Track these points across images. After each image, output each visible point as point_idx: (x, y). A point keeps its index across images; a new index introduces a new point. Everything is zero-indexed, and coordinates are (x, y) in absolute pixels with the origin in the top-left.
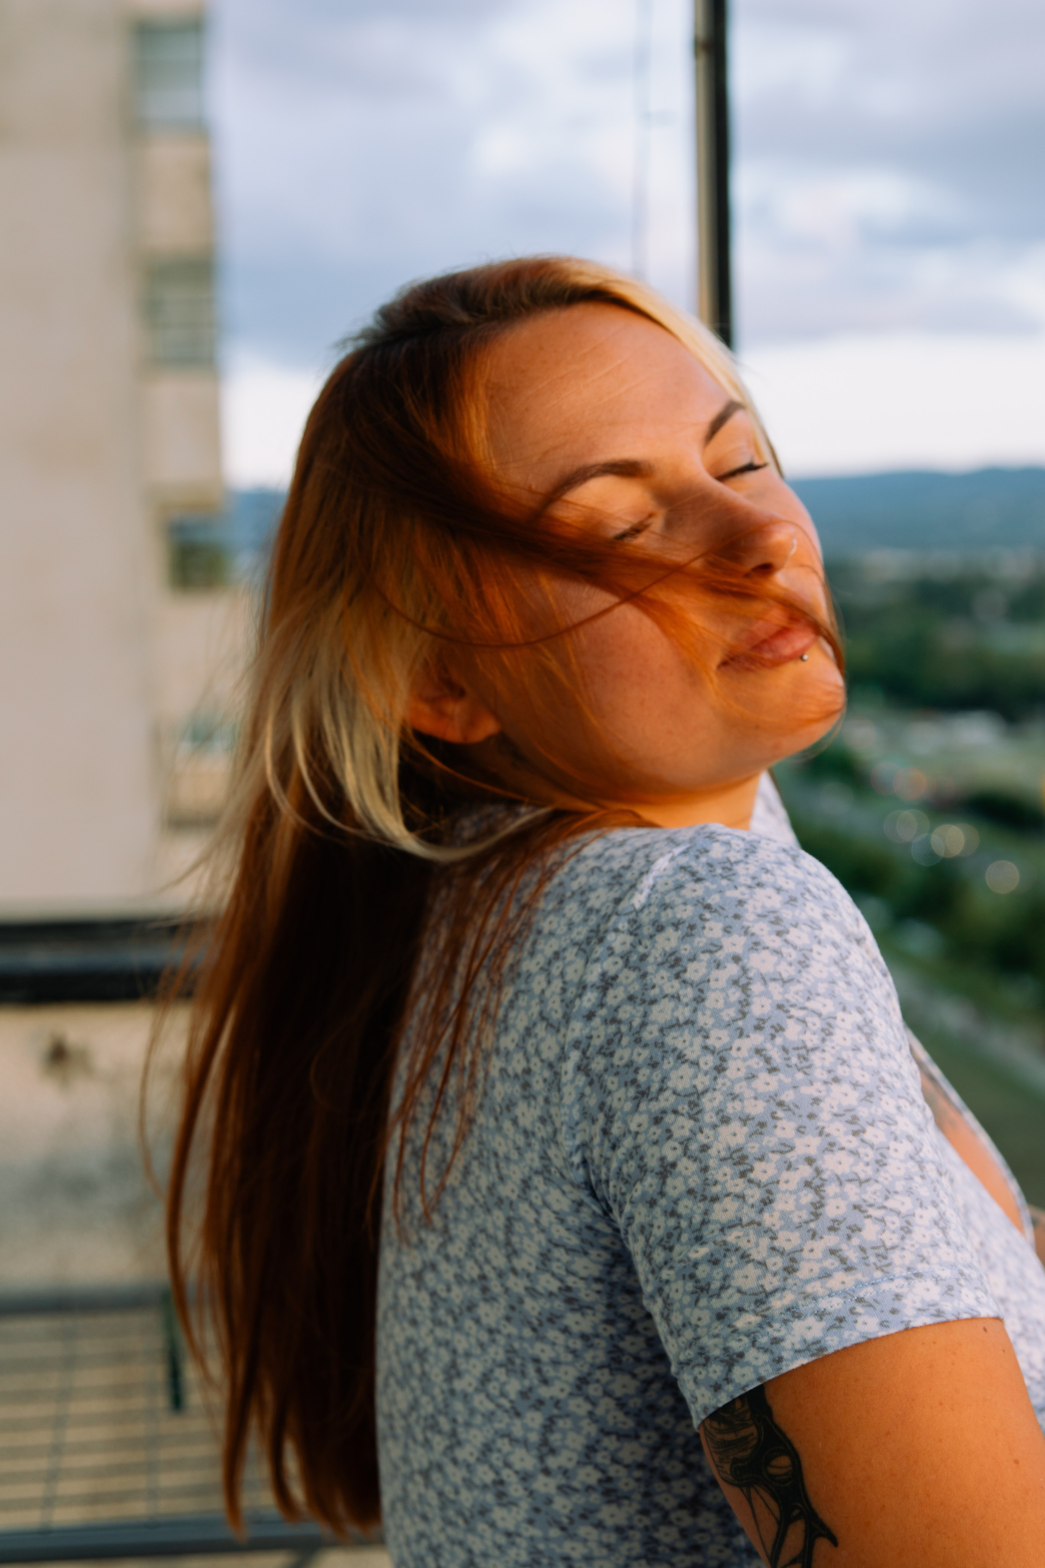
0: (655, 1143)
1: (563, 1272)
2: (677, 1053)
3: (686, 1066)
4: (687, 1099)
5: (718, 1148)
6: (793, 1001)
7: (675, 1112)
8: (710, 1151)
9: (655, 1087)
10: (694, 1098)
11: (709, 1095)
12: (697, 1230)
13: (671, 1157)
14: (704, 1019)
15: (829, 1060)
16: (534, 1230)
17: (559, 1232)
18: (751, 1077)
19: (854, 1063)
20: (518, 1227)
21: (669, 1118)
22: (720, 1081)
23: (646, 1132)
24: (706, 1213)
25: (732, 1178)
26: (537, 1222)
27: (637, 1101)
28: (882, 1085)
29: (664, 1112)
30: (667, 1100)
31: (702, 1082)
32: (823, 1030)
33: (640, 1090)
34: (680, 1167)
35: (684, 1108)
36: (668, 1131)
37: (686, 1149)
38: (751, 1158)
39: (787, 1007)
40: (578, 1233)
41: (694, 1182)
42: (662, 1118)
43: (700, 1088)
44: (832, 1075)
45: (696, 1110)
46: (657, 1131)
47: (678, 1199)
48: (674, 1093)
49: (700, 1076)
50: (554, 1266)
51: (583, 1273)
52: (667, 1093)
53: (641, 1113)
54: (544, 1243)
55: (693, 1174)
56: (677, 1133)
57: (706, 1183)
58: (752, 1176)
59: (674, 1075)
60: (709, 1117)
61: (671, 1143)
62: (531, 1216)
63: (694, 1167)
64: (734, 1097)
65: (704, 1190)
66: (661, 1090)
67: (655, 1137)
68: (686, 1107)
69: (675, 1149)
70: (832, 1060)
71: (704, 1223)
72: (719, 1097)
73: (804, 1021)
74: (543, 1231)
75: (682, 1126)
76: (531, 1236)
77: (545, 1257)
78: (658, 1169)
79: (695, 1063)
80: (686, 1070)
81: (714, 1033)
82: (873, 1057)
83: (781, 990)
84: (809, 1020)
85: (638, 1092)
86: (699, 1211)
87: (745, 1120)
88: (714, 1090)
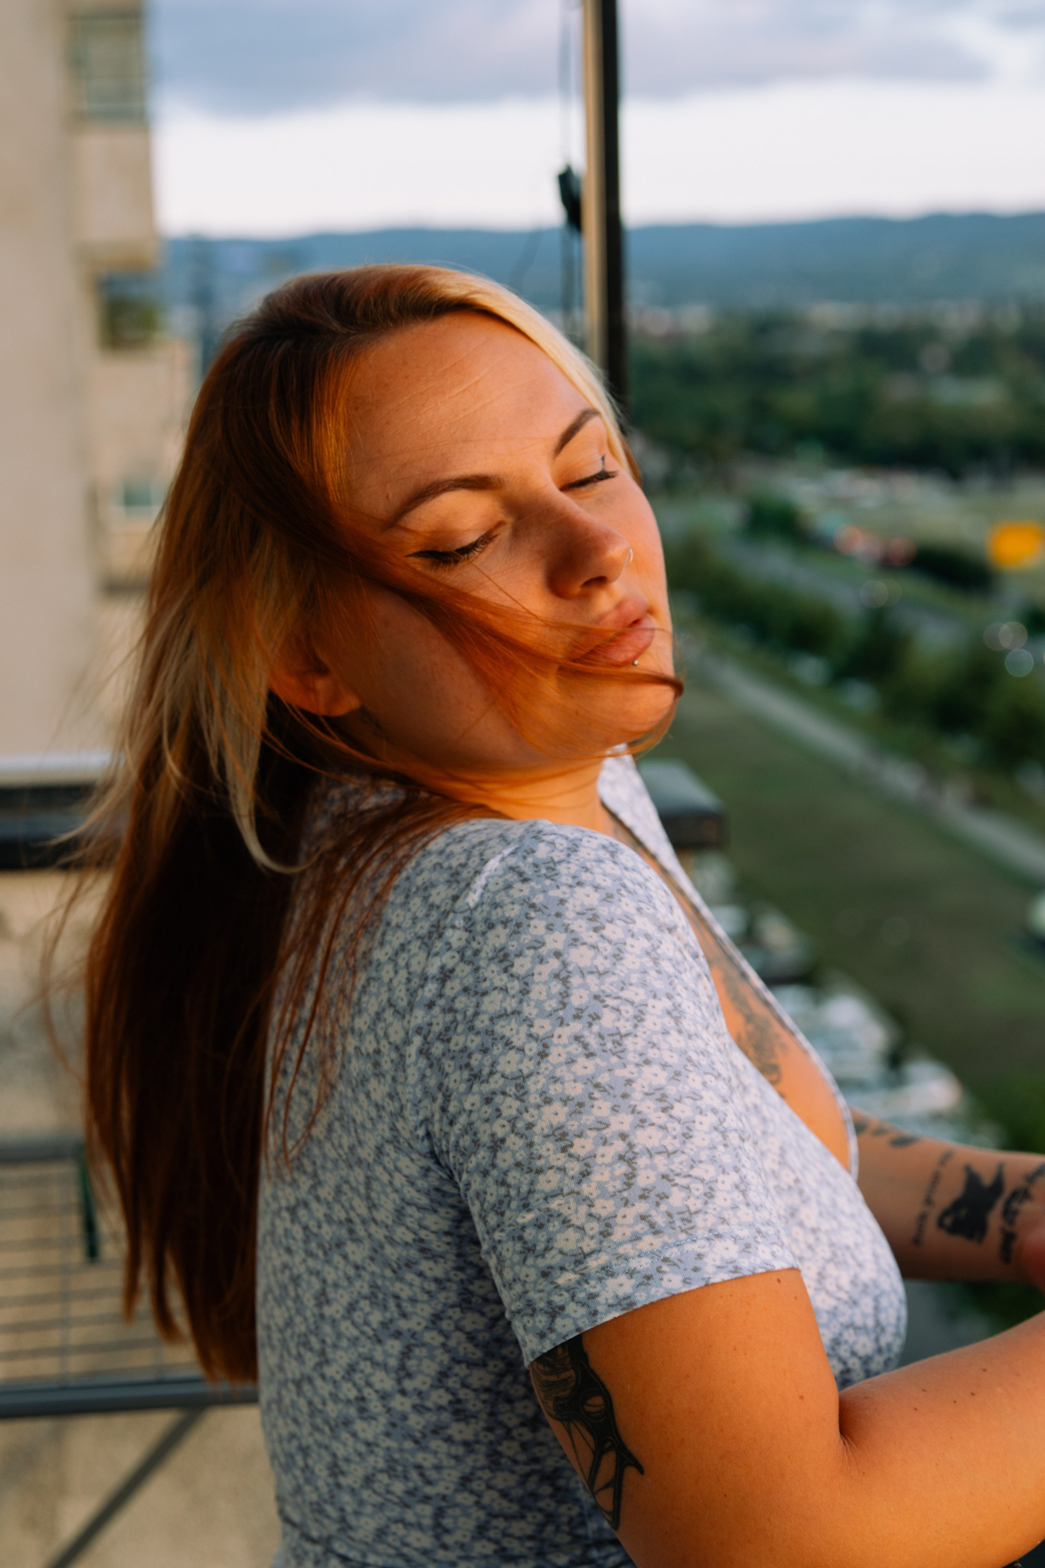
0: (487, 1121)
1: (416, 1227)
2: (505, 1040)
3: (513, 1052)
4: (514, 1081)
5: (542, 1126)
6: (608, 991)
7: (504, 1093)
8: (534, 1129)
9: (486, 1071)
10: (520, 1081)
11: (533, 1078)
12: (524, 1199)
13: (500, 1133)
14: (528, 1010)
15: (641, 1043)
16: (389, 1190)
17: (410, 1193)
18: (571, 1061)
19: (663, 1045)
20: (375, 1185)
21: (499, 1099)
22: (543, 1065)
23: (479, 1111)
24: (532, 1183)
25: (555, 1153)
26: (391, 1183)
27: (470, 1083)
28: (689, 1064)
29: (494, 1093)
30: (496, 1082)
31: (527, 1066)
32: (635, 1017)
33: (473, 1073)
34: (509, 1142)
35: (511, 1090)
36: (498, 1110)
37: (513, 1127)
38: (571, 1134)
39: (603, 998)
40: (428, 1194)
41: (521, 1156)
42: (492, 1099)
43: (526, 1072)
44: (643, 1058)
45: (522, 1091)
46: (488, 1110)
47: (508, 1171)
48: (503, 1076)
49: (526, 1061)
50: (408, 1221)
51: (434, 1228)
52: (497, 1076)
53: (474, 1094)
54: (398, 1201)
55: (520, 1148)
56: (506, 1113)
57: (531, 1157)
58: (572, 1151)
59: (502, 1060)
60: (533, 1098)
61: (500, 1121)
62: (385, 1178)
63: (521, 1142)
64: (556, 1080)
65: (530, 1163)
66: (491, 1073)
67: (486, 1116)
68: (513, 1089)
69: (504, 1126)
70: (644, 1043)
71: (530, 1192)
72: (542, 1080)
73: (618, 1010)
74: (396, 1191)
75: (510, 1106)
76: (387, 1195)
77: (400, 1214)
78: (489, 1144)
79: (521, 1050)
80: (513, 1056)
81: (537, 1023)
82: (681, 1038)
83: (597, 981)
84: (622, 1008)
85: (471, 1075)
86: (526, 1182)
87: (565, 1101)
88: (538, 1073)
